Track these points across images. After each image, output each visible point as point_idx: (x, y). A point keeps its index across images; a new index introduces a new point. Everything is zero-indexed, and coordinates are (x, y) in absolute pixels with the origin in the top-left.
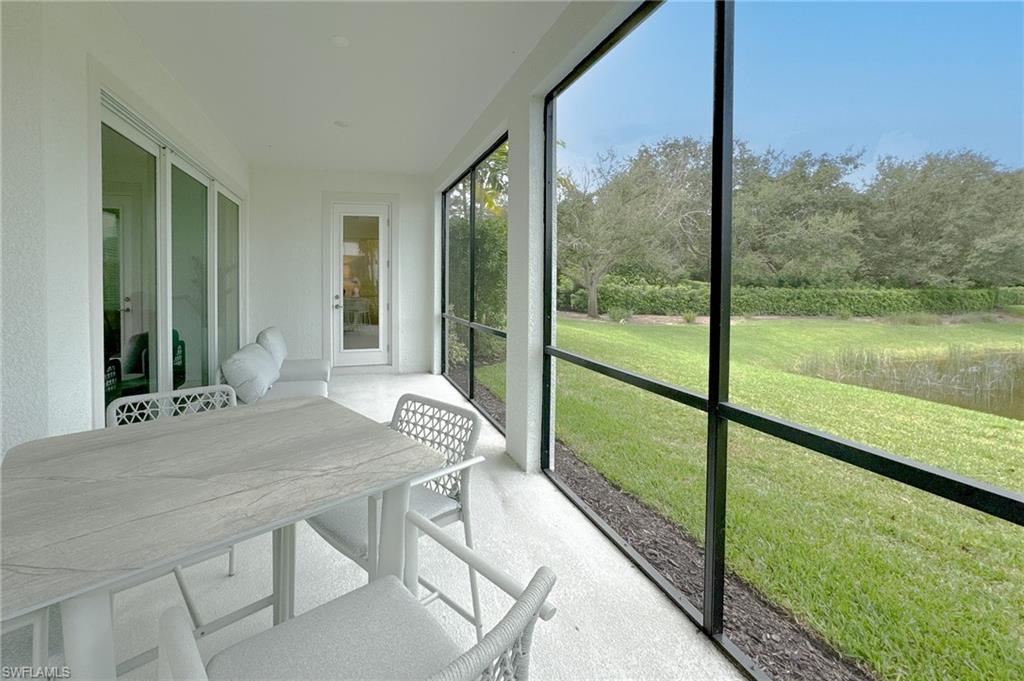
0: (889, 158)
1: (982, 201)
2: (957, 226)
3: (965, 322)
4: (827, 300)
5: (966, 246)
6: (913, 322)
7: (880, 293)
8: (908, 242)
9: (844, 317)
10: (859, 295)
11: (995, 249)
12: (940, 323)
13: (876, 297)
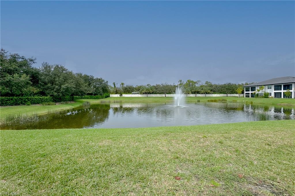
0: (46, 63)
1: (63, 77)
2: (58, 82)
3: (62, 104)
4: (23, 100)
5: (60, 86)
6: (48, 105)
7: (41, 98)
8: (49, 85)
9: (28, 105)
10: (35, 98)
11: (65, 88)
12: (55, 104)
13: (40, 99)
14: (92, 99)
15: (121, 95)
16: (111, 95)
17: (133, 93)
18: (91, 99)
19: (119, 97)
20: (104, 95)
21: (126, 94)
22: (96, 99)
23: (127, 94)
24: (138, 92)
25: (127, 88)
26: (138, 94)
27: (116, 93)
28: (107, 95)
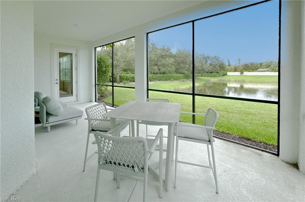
4: (169, 77)
6: (183, 81)
7: (178, 75)
8: (182, 65)
10: (175, 76)
14: (209, 77)
15: (242, 73)
16: (229, 73)
17: (259, 70)
18: (207, 77)
19: (239, 76)
20: (222, 74)
21: (249, 71)
22: (213, 77)
23: (251, 72)
24: (268, 69)
25: (248, 65)
26: (267, 72)
27: (236, 70)
28: (225, 73)
